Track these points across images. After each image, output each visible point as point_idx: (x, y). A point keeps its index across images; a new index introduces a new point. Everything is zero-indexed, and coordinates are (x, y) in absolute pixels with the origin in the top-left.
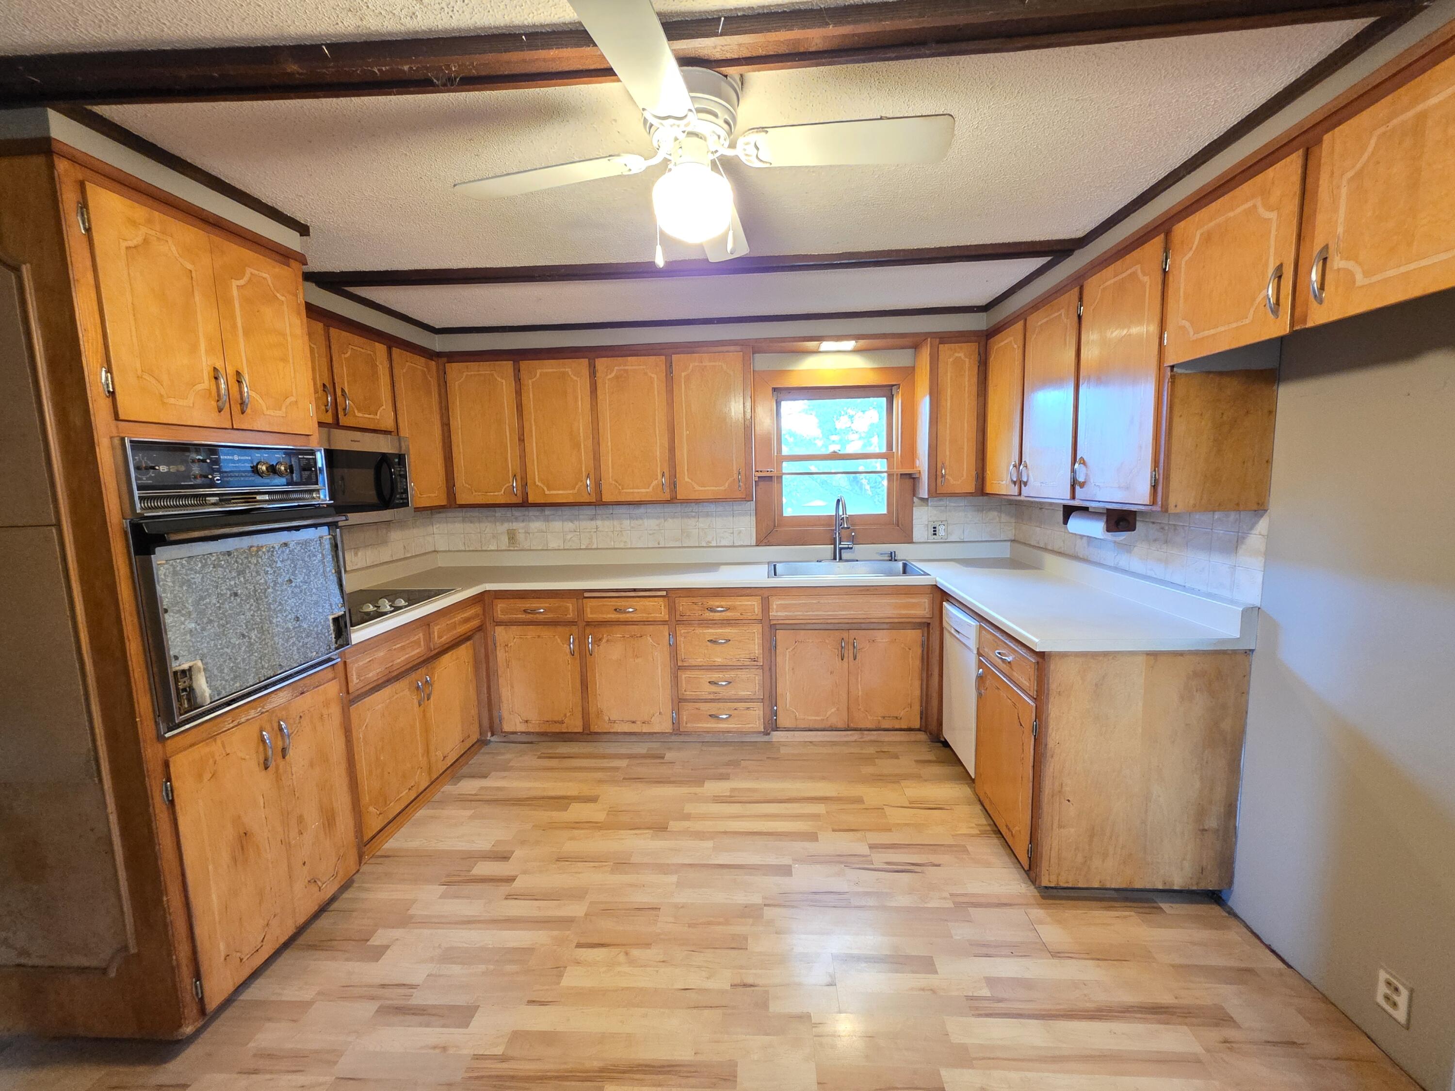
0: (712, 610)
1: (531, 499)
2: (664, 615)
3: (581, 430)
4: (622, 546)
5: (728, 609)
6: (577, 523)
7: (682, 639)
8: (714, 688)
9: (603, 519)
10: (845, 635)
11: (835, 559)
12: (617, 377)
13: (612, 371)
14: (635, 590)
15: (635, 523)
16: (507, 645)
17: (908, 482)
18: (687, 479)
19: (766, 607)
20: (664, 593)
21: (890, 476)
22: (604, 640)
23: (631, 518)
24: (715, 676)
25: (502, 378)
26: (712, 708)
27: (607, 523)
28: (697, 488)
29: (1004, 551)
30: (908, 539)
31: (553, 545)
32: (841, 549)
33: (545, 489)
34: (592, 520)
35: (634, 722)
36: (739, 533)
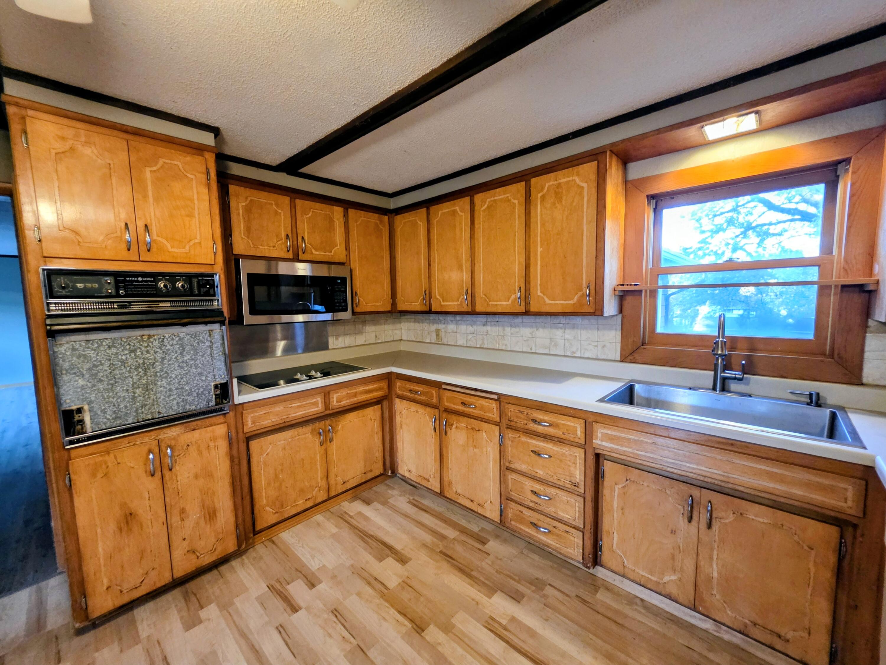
0: (534, 421)
1: (434, 309)
2: (496, 417)
3: (464, 255)
4: (504, 348)
5: (551, 425)
6: (475, 327)
7: (510, 443)
8: (534, 498)
9: (491, 326)
10: (696, 493)
11: (714, 389)
12: (488, 208)
13: (485, 202)
14: (476, 390)
15: (514, 330)
16: (401, 413)
17: (858, 299)
18: (539, 294)
19: (588, 433)
20: (496, 397)
21: (823, 289)
22: (454, 426)
23: (511, 326)
24: (537, 487)
25: (421, 222)
26: (534, 517)
27: (495, 329)
28: (548, 301)
30: (851, 378)
31: (461, 342)
32: (724, 379)
33: (442, 301)
34: (484, 325)
35: (472, 501)
36: (604, 346)
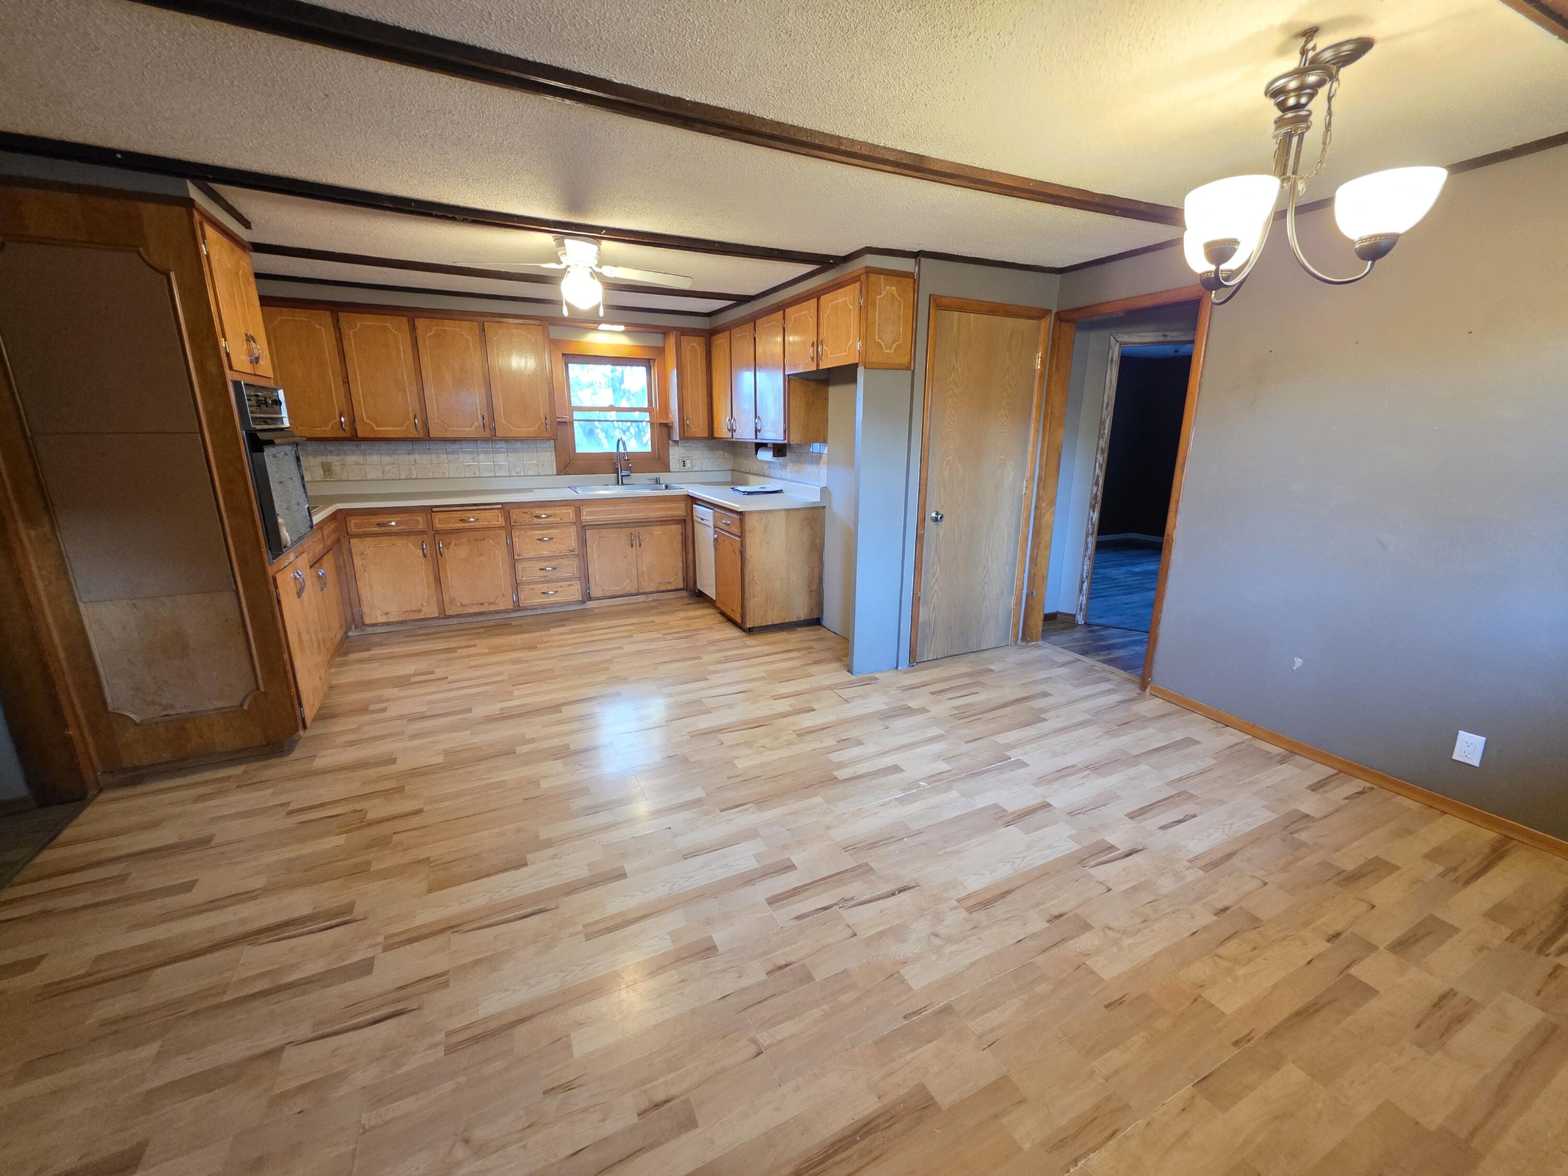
0: (538, 517)
1: (360, 434)
2: (501, 522)
3: (405, 378)
4: (441, 476)
5: (548, 516)
6: (396, 457)
7: (517, 539)
8: (543, 573)
9: (420, 454)
10: (633, 530)
11: (618, 483)
12: (436, 335)
13: (431, 330)
14: (475, 505)
15: (451, 457)
16: (363, 554)
17: (665, 429)
18: (504, 422)
19: (578, 513)
20: (501, 506)
21: (652, 425)
22: (453, 544)
23: (447, 453)
24: (542, 565)
25: (320, 325)
26: (544, 587)
27: (425, 457)
28: (514, 429)
29: (728, 477)
30: (667, 469)
31: (371, 476)
32: (622, 476)
33: (374, 425)
34: (409, 454)
35: (482, 604)
36: (543, 465)
